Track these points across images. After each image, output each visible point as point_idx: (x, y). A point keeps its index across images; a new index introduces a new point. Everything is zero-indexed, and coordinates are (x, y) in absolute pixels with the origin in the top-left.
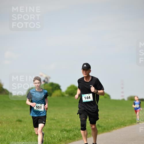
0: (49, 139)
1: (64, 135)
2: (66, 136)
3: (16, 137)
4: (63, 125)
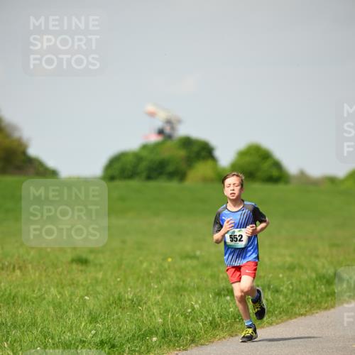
0: (178, 319)
1: (225, 309)
2: (232, 309)
3: (71, 314)
4: (221, 276)
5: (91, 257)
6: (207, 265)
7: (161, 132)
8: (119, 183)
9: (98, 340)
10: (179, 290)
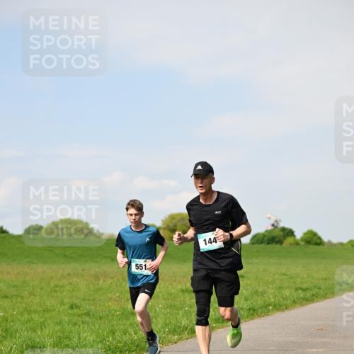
0: (280, 299)
1: (299, 295)
2: (301, 296)
4: (297, 282)
5: (245, 275)
6: (291, 278)
7: (273, 225)
8: (257, 246)
9: (248, 308)
10: (280, 288)
